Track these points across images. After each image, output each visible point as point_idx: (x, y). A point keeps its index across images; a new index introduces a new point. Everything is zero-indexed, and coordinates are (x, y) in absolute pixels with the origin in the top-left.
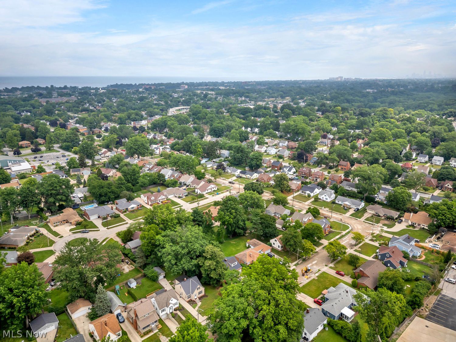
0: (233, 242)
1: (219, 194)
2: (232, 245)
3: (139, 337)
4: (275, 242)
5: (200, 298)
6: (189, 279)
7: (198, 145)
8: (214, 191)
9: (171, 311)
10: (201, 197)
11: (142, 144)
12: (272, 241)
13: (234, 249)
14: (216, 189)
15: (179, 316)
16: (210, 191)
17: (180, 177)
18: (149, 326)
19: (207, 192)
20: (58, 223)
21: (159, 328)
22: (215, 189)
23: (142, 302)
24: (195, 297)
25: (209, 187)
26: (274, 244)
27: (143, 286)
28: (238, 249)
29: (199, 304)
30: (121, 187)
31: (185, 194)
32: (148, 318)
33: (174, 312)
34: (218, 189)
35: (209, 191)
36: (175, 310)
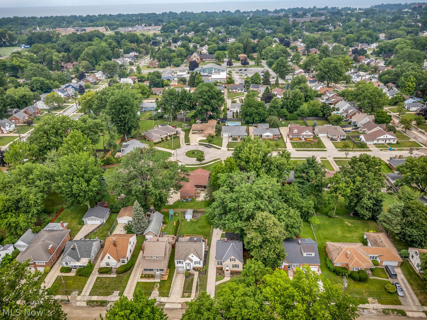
0: (348, 222)
1: (394, 150)
2: (343, 226)
3: (140, 275)
4: (414, 255)
5: (233, 273)
6: (230, 241)
7: (412, 77)
8: (389, 144)
9: (188, 268)
10: (362, 147)
11: (336, 68)
12: (412, 251)
13: (340, 233)
14: (395, 142)
15: (192, 280)
16: (384, 142)
17: (354, 114)
18: (152, 270)
19: (375, 142)
20: (196, 131)
21: (162, 279)
22: (392, 141)
23: (158, 240)
24: (227, 268)
25: (382, 137)
26: (413, 257)
27: (197, 223)
28: (347, 235)
29: (227, 279)
30: (273, 111)
31: (342, 138)
32: (155, 261)
33: (192, 271)
34: (397, 143)
35: (381, 142)
36: (194, 269)
